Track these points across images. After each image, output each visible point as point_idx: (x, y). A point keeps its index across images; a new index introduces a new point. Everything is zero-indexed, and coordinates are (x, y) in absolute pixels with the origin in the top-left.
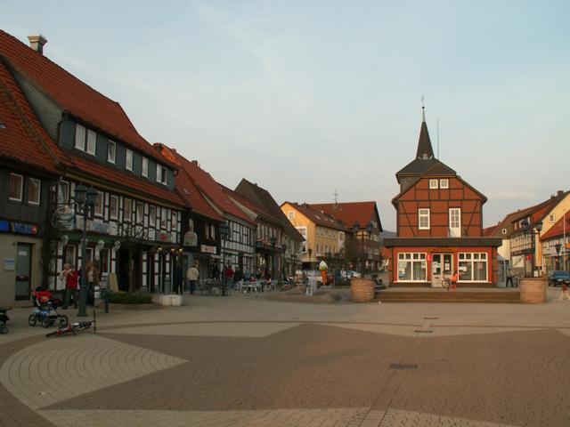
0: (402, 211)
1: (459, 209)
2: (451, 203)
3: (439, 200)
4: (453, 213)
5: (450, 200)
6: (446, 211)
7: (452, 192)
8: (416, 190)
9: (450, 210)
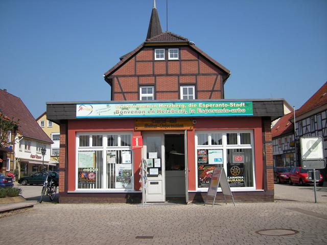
0: (117, 89)
1: (194, 88)
2: (183, 80)
3: (167, 75)
4: (185, 92)
5: (181, 75)
6: (177, 90)
7: (183, 64)
8: (136, 61)
9: (182, 88)
